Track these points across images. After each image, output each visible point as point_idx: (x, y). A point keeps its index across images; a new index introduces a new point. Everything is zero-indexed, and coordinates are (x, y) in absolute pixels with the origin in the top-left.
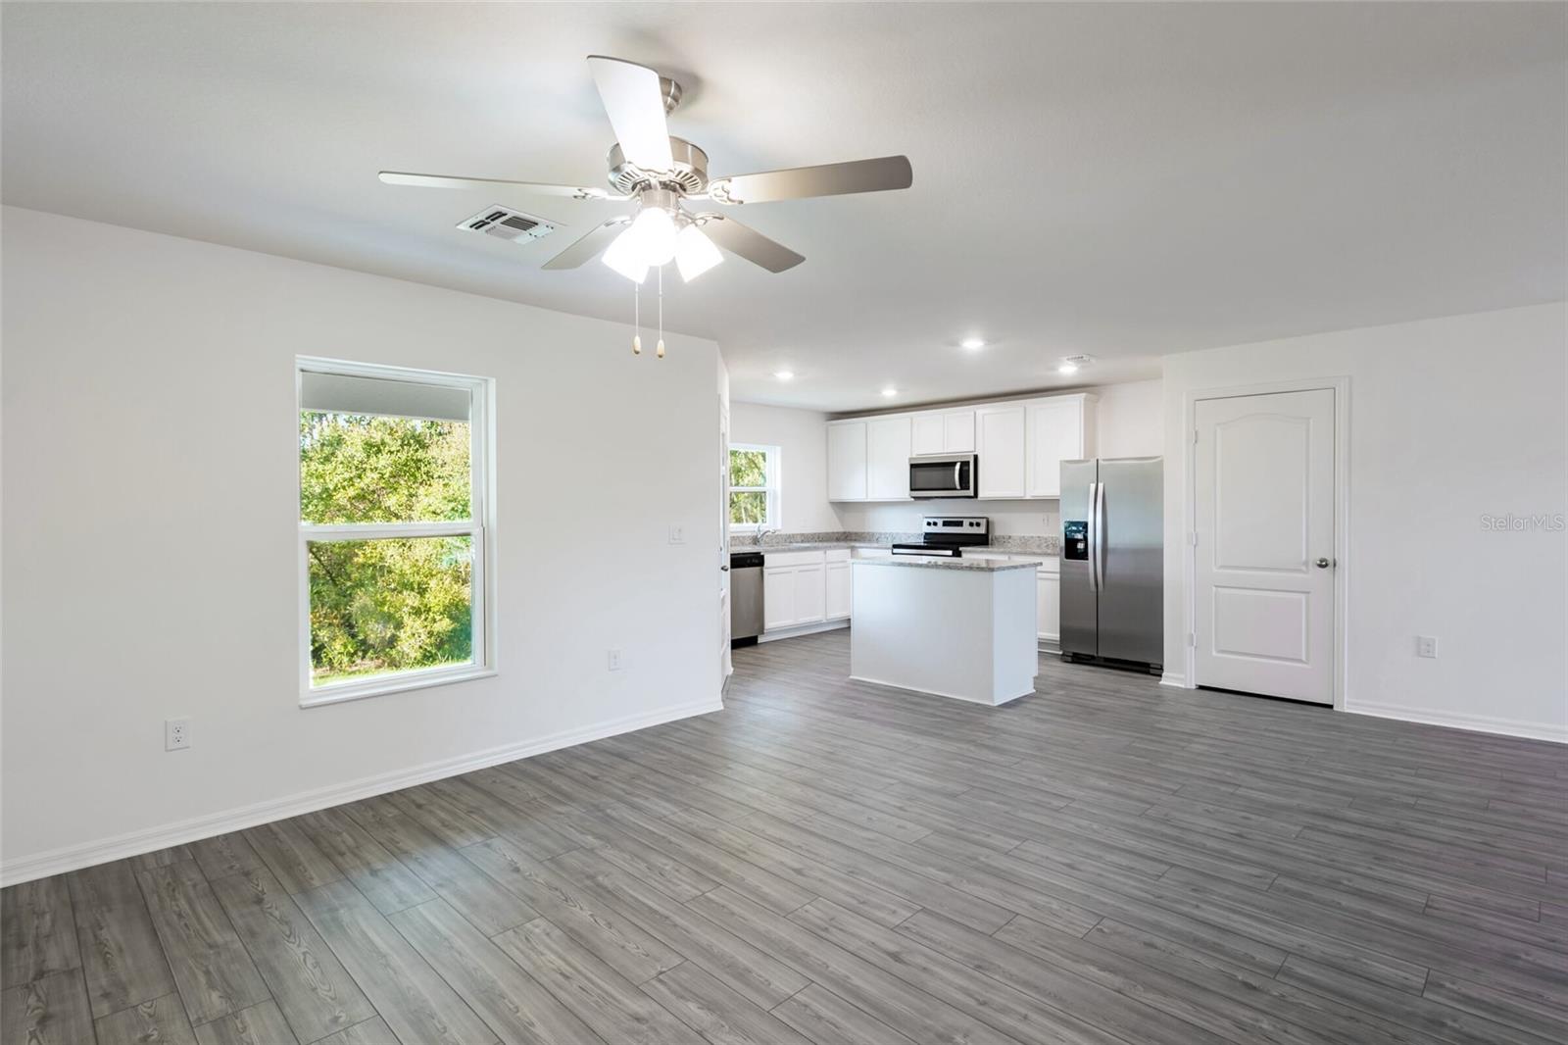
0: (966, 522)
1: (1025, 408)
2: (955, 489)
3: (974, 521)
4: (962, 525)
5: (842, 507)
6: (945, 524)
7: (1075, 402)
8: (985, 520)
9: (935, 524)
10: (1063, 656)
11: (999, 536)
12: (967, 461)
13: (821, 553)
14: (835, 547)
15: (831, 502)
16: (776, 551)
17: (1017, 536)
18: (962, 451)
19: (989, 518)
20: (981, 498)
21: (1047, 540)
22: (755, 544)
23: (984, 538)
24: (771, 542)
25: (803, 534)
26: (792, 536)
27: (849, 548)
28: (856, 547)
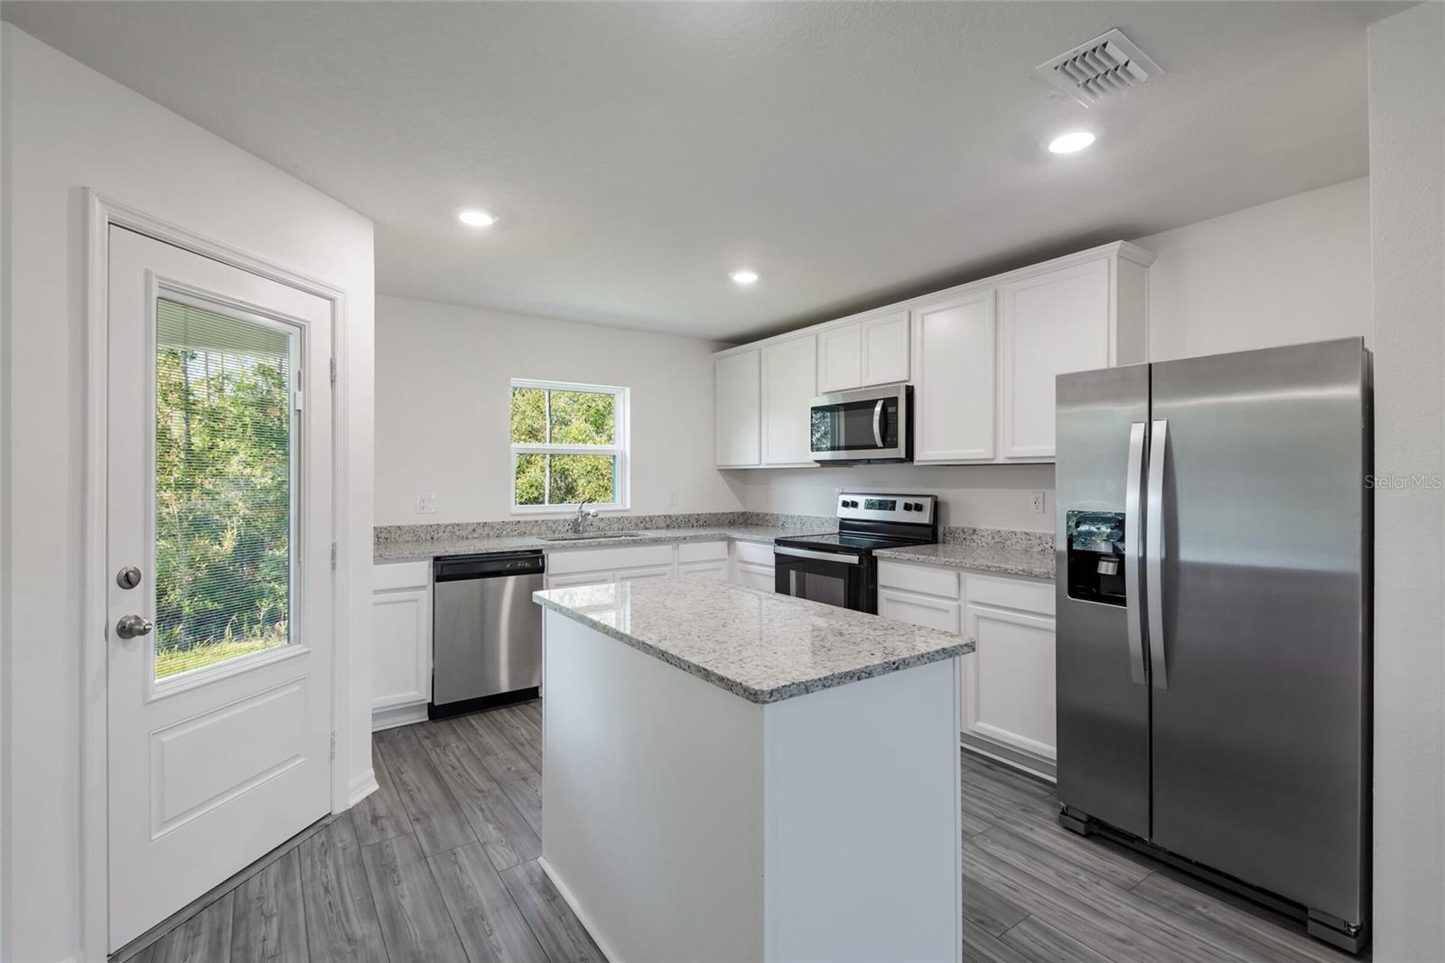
0: (900, 502)
1: (996, 292)
2: (875, 447)
3: (912, 501)
4: (893, 508)
6: (870, 505)
7: (1101, 264)
8: (929, 500)
9: (855, 505)
10: (1063, 813)
11: (957, 528)
12: (896, 398)
13: (668, 548)
14: (695, 539)
15: (720, 470)
16: (575, 547)
17: (987, 530)
18: (889, 381)
19: (936, 497)
20: (919, 461)
21: (1043, 539)
22: (576, 531)
23: (928, 531)
24: (608, 528)
25: (670, 516)
26: (648, 519)
27: (723, 540)
28: (733, 538)
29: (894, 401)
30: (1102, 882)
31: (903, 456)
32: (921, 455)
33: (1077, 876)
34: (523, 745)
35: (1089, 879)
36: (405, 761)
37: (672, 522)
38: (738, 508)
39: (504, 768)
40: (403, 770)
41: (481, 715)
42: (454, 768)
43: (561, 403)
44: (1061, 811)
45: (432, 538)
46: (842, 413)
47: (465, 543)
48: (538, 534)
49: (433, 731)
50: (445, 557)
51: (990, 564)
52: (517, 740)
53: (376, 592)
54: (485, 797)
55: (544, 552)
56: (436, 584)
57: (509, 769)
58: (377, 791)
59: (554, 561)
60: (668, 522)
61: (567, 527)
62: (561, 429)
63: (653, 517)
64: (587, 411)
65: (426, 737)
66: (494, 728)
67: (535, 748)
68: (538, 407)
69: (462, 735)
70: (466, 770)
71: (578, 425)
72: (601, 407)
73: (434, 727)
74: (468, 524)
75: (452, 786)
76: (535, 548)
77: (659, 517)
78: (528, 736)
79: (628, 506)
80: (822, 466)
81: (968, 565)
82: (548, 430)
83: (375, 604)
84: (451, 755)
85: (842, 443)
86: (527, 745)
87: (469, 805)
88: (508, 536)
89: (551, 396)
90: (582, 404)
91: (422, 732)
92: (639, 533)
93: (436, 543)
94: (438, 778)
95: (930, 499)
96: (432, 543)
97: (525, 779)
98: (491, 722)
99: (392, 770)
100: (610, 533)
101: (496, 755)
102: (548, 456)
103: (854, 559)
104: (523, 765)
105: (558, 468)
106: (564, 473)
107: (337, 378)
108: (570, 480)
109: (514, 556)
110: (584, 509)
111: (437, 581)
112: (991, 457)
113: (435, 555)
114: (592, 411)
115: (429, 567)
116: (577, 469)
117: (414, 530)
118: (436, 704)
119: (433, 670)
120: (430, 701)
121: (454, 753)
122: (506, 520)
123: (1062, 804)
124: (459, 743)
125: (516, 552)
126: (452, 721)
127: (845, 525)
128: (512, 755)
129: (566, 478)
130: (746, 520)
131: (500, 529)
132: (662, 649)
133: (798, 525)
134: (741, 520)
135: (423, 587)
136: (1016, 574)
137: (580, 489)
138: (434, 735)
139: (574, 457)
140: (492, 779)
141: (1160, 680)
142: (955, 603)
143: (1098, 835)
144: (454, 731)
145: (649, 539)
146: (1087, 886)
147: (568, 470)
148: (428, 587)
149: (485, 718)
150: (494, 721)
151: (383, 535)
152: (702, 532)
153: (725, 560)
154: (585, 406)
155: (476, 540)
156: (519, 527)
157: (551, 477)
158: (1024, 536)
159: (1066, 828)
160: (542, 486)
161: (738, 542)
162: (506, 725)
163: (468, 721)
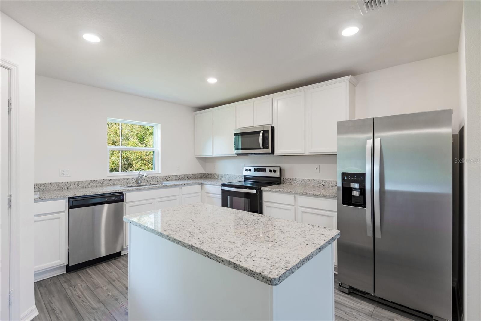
0: (268, 169)
1: (305, 92)
2: (260, 148)
3: (272, 169)
4: (265, 171)
5: (204, 160)
6: (255, 170)
9: (250, 170)
10: (340, 285)
11: (288, 178)
12: (268, 130)
13: (177, 189)
14: (189, 184)
15: (196, 157)
16: (138, 190)
17: (299, 179)
18: (264, 124)
19: (281, 167)
20: (276, 154)
21: (319, 182)
22: (137, 183)
23: (278, 180)
24: (151, 181)
25: (177, 175)
26: (168, 177)
27: (199, 184)
28: (203, 184)
29: (267, 131)
30: (361, 314)
31: (270, 152)
32: (276, 152)
33: (352, 313)
34: (114, 281)
35: (356, 313)
36: (54, 297)
37: (178, 178)
38: (203, 172)
39: (106, 294)
40: (52, 302)
41: (93, 267)
42: (80, 297)
43: (126, 132)
44: (339, 285)
45: (68, 188)
46: (240, 136)
47: (84, 190)
48: (120, 184)
49: (68, 278)
50: (74, 197)
51: (307, 192)
52: (111, 278)
53: (35, 216)
54: (97, 312)
55: (123, 193)
56: (70, 210)
57: (108, 295)
58: (38, 316)
59: (128, 197)
60: (176, 178)
61: (133, 181)
62: (126, 142)
63: (170, 176)
64: (137, 135)
65: (65, 282)
66: (100, 273)
67: (121, 282)
68: (116, 133)
69: (84, 280)
70: (86, 298)
71: (133, 140)
72: (142, 134)
73: (69, 276)
74: (86, 181)
75: (79, 308)
76: (119, 191)
77: (172, 176)
78: (117, 276)
79: (160, 172)
80: (238, 156)
81: (299, 193)
82: (121, 142)
83: (35, 222)
84: (78, 291)
85: (240, 147)
86: (117, 281)
87: (89, 318)
88: (106, 186)
89: (122, 129)
90: (135, 132)
91: (62, 279)
92: (165, 182)
93: (70, 190)
94: (71, 304)
95: (279, 168)
96: (68, 190)
97: (117, 300)
98: (98, 270)
99: (46, 302)
100: (152, 183)
101: (101, 288)
102: (121, 152)
103: (254, 191)
104: (115, 292)
105: (125, 157)
106: (127, 158)
107: (12, 110)
108: (130, 161)
109: (109, 195)
110: (141, 173)
111: (70, 209)
112: (304, 152)
113: (69, 196)
114: (139, 135)
115: (66, 202)
116: (133, 157)
117: (58, 185)
118: (70, 265)
119: (68, 250)
120: (67, 264)
121: (79, 289)
122: (105, 179)
123: (339, 282)
124: (82, 284)
125: (110, 193)
126: (78, 272)
127: (246, 178)
128: (110, 287)
129: (128, 161)
130: (206, 177)
131: (102, 183)
132: (204, 250)
133: (227, 178)
134: (204, 176)
135: (63, 212)
136: (317, 195)
137: (134, 165)
138: (70, 281)
139: (132, 152)
140: (100, 301)
141: (378, 235)
142: (293, 207)
143: (352, 293)
144: (80, 277)
145: (170, 185)
146: (356, 317)
147: (129, 157)
148: (65, 212)
149: (95, 269)
150: (100, 270)
151: (42, 187)
152: (190, 182)
153: (199, 192)
154: (136, 133)
155: (90, 188)
156: (111, 182)
157: (122, 160)
158: (313, 181)
159: (341, 291)
160: (118, 164)
161: (205, 185)
162: (105, 271)
163: (87, 271)
